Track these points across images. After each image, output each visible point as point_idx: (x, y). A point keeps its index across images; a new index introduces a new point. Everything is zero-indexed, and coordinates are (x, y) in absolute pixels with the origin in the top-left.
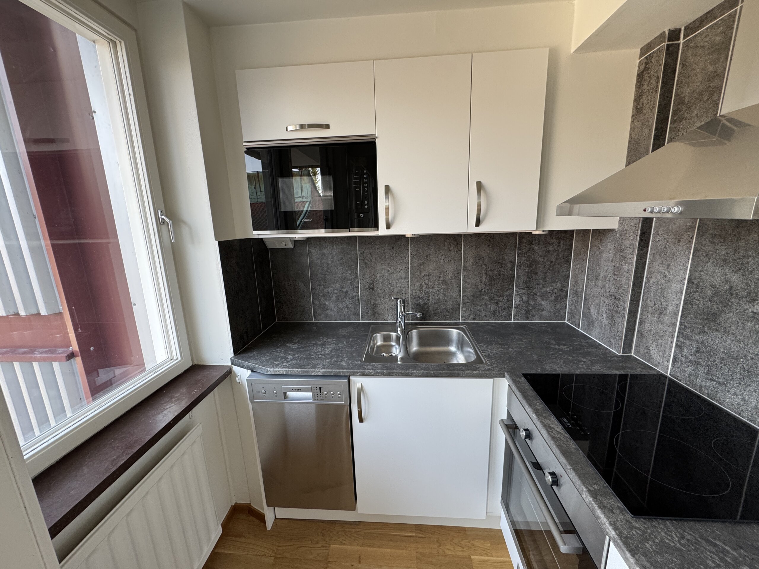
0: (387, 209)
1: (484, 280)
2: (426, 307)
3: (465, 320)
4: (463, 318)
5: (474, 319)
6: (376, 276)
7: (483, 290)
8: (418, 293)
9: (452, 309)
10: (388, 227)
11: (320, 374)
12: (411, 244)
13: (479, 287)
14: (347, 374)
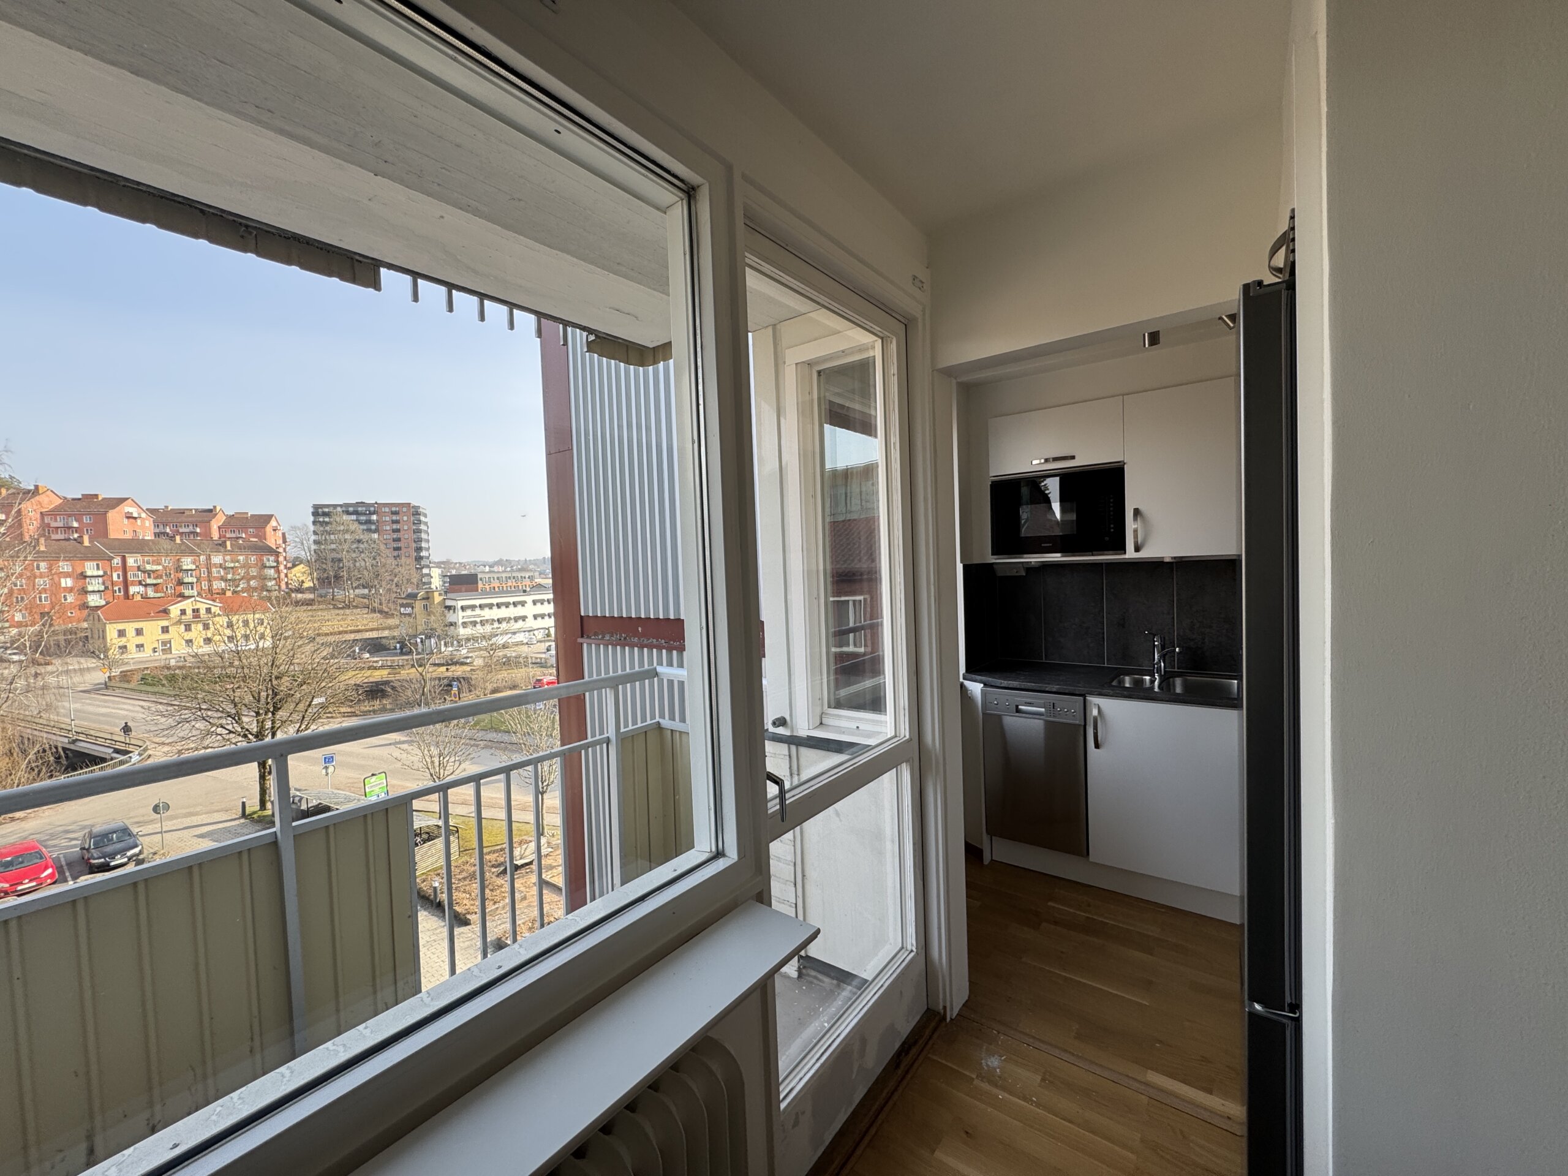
0: (1135, 531)
2: (1199, 652)
6: (1128, 610)
10: (1138, 549)
11: (1054, 690)
14: (1083, 693)
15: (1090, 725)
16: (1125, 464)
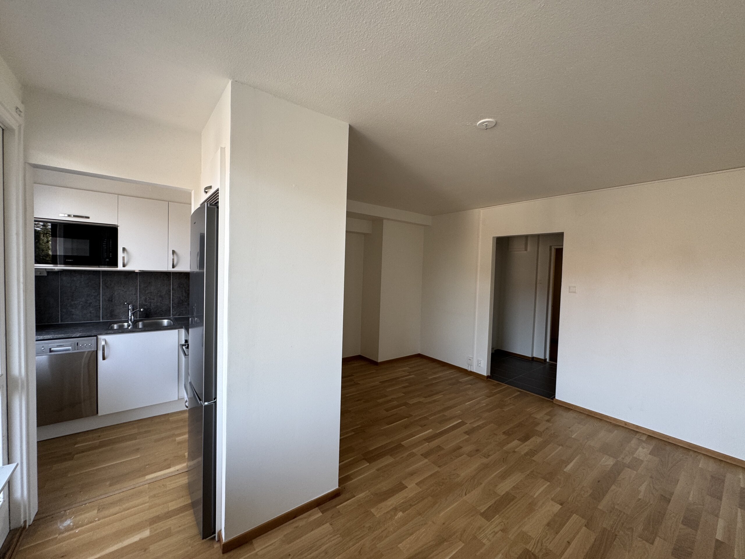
0: (123, 258)
1: (184, 295)
2: (148, 310)
3: (173, 316)
4: (173, 315)
5: (179, 315)
6: (114, 294)
7: (184, 300)
8: (144, 302)
9: (166, 311)
10: (124, 266)
11: (78, 336)
12: (139, 276)
13: (182, 298)
14: (96, 335)
15: (100, 350)
16: (118, 226)
